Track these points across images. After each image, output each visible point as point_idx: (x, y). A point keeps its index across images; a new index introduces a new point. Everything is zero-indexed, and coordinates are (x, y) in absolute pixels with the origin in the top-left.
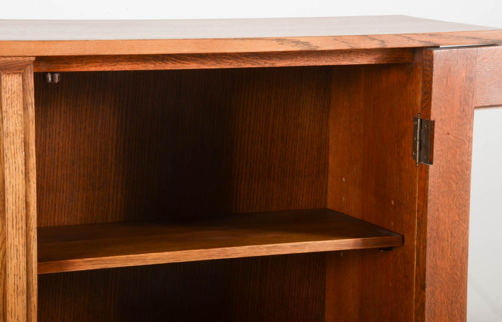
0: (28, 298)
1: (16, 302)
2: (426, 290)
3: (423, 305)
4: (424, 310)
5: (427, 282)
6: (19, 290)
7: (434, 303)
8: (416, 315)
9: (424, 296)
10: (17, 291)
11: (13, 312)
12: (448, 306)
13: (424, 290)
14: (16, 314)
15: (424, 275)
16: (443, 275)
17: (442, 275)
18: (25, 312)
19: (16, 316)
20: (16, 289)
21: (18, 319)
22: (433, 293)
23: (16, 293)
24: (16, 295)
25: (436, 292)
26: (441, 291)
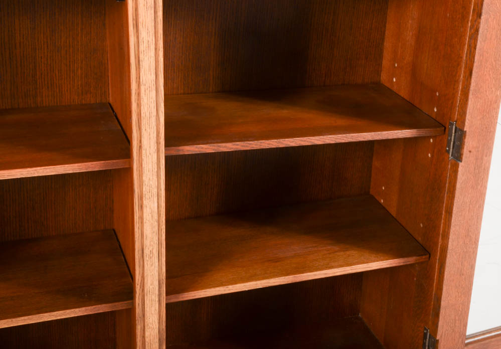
0: (155, 12)
1: (146, 15)
2: (482, 17)
3: (477, 31)
4: (478, 34)
5: (484, 11)
6: (148, 5)
7: (487, 29)
8: (470, 38)
9: (479, 23)
10: (147, 6)
11: (144, 24)
12: (497, 31)
13: (480, 18)
14: (147, 25)
15: (482, 5)
16: (498, 4)
17: (496, 5)
18: (153, 24)
19: (147, 28)
20: (145, 5)
21: (148, 29)
22: (487, 20)
23: (145, 7)
24: (146, 9)
25: (490, 20)
26: (494, 18)
